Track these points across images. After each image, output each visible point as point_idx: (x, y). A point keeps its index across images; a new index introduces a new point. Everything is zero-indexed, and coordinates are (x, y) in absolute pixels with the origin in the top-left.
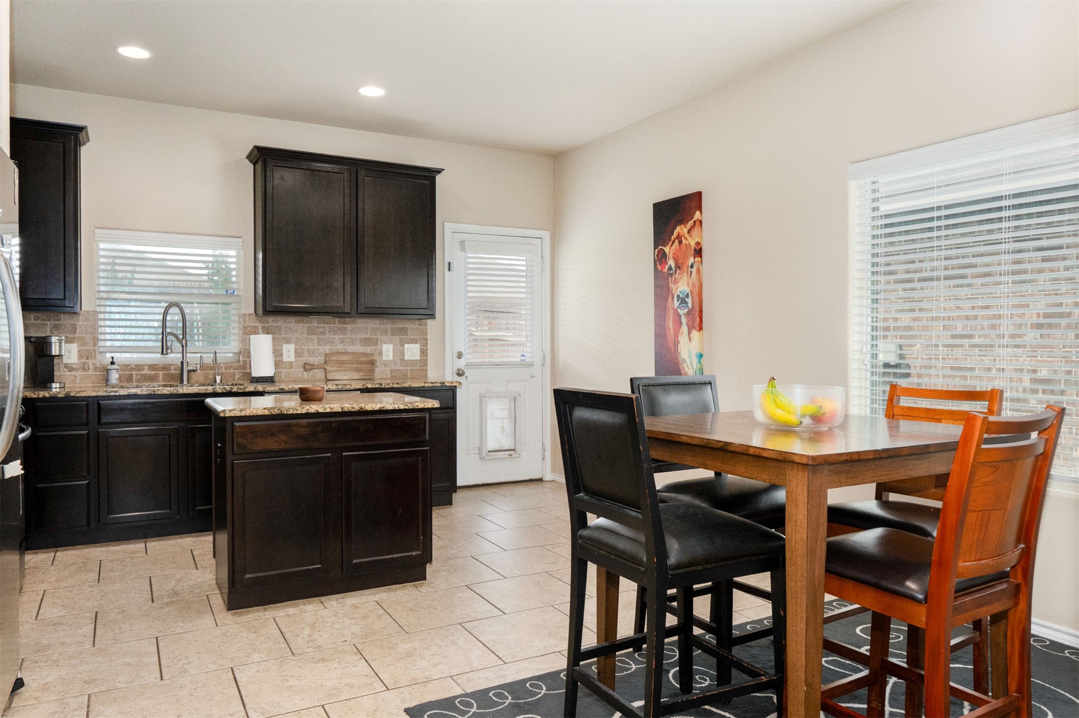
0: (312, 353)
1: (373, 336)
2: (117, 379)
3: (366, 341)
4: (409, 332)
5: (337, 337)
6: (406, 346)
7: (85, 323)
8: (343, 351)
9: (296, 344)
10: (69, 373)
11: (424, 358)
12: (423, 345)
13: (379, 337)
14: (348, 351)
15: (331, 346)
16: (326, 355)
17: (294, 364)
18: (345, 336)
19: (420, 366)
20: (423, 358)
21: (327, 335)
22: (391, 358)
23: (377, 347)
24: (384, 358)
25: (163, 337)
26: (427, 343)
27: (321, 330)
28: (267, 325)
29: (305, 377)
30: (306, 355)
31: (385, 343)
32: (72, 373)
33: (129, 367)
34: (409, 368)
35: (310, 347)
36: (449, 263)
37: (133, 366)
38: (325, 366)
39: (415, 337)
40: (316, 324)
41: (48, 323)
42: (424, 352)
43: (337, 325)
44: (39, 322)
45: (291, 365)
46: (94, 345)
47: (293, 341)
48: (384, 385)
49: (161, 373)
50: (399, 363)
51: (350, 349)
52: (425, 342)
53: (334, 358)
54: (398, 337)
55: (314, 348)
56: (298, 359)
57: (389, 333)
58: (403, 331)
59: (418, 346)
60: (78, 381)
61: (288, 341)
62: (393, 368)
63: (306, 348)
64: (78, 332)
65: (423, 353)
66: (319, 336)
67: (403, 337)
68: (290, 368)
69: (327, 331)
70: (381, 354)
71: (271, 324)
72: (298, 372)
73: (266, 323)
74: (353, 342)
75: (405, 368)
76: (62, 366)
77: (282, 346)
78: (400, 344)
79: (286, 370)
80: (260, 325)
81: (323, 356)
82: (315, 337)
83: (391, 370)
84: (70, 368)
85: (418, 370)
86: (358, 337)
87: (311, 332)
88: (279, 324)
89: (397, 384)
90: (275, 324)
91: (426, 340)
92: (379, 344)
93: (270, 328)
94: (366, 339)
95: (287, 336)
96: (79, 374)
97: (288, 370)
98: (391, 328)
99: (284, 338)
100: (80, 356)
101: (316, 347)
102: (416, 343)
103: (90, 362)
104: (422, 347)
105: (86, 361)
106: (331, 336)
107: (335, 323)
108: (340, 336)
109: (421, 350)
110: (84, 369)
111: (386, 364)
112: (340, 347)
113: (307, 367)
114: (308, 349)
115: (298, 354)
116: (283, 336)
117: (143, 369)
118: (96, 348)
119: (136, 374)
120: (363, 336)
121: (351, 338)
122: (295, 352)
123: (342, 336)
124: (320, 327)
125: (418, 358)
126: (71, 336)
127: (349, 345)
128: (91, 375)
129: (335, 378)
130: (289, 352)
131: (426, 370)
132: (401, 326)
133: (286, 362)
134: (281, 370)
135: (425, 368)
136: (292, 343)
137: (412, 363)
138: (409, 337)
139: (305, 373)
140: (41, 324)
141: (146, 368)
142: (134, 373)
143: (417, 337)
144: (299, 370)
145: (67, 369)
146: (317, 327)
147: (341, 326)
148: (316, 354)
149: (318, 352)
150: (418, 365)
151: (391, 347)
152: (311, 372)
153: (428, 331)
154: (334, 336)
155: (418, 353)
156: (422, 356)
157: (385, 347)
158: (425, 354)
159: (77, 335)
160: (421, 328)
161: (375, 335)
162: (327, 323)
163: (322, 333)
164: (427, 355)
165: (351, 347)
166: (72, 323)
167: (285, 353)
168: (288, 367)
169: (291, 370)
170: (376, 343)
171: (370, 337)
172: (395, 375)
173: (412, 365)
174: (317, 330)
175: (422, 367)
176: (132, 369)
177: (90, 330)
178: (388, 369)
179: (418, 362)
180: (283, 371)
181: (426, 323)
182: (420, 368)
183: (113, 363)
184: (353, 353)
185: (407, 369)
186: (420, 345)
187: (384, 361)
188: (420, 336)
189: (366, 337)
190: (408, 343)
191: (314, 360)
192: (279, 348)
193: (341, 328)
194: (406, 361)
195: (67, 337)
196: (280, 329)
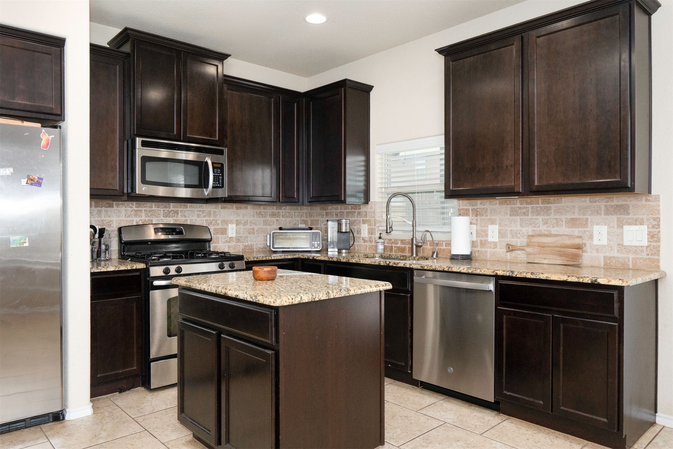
0: (514, 234)
1: (582, 217)
2: (382, 249)
3: (573, 222)
4: (630, 211)
5: (540, 218)
6: (626, 228)
7: (370, 210)
8: (546, 233)
9: (500, 225)
10: (364, 244)
11: (655, 244)
12: (653, 227)
13: (590, 218)
14: (553, 232)
15: (533, 227)
16: (529, 236)
17: (498, 244)
18: (549, 217)
19: (648, 255)
20: (652, 244)
21: (530, 216)
22: (605, 242)
23: (587, 229)
24: (596, 242)
26: (659, 225)
27: (524, 211)
28: (475, 207)
29: (508, 257)
30: (509, 235)
31: (597, 224)
32: (365, 244)
33: (391, 241)
34: (631, 256)
35: (512, 228)
38: (526, 248)
39: (641, 217)
40: (518, 205)
41: (356, 211)
42: (654, 236)
43: (540, 205)
44: (353, 210)
45: (495, 244)
46: (375, 225)
47: (497, 222)
50: (616, 249)
51: (554, 231)
52: (656, 223)
53: (535, 240)
54: (615, 217)
55: (517, 229)
56: (501, 239)
57: (603, 212)
58: (624, 209)
59: (644, 228)
60: (368, 249)
61: (493, 222)
62: (608, 254)
63: (509, 229)
64: (367, 216)
65: (652, 237)
66: (521, 217)
67: (622, 216)
68: (494, 248)
69: (530, 212)
70: (591, 237)
71: (479, 206)
72: (501, 252)
73: (475, 206)
74: (558, 223)
75: (626, 256)
76: (361, 238)
77: (487, 227)
78: (618, 226)
79: (491, 250)
80: (470, 208)
81: (526, 237)
82: (518, 218)
83: (604, 257)
85: (645, 260)
86: (564, 217)
87: (514, 213)
88: (485, 207)
89: (532, 273)
90: (482, 207)
91: (658, 220)
92: (589, 225)
93: (478, 210)
94: (572, 219)
95: (492, 217)
96: (368, 244)
97: (493, 250)
98: (606, 206)
99: (490, 219)
100: (369, 233)
101: (519, 228)
102: (641, 224)
103: (373, 236)
104: (651, 230)
105: (371, 236)
106: (535, 217)
107: (538, 203)
108: (543, 217)
109: (649, 233)
110: (370, 241)
111: (598, 249)
112: (543, 229)
113: (510, 248)
114: (511, 230)
115: (502, 234)
116: (488, 217)
118: (376, 227)
119: (394, 247)
120: (569, 217)
121: (556, 219)
122: (499, 233)
123: (546, 217)
124: (523, 208)
125: (645, 243)
126: (365, 219)
127: (553, 227)
128: (373, 245)
129: (535, 262)
130: (493, 233)
131: (658, 261)
132: (620, 203)
133: (491, 242)
134: (486, 249)
135: (656, 257)
136: (496, 224)
137: (636, 250)
138: (631, 216)
139: (508, 254)
140: (353, 212)
141: (399, 242)
142: (393, 245)
143: (644, 217)
144: (502, 250)
145: (363, 241)
146: (520, 208)
147: (545, 205)
148: (519, 236)
149: (521, 233)
150: (645, 253)
151: (604, 229)
152: (514, 254)
153: (662, 208)
154: (537, 217)
155: (646, 236)
156: (651, 242)
157: (596, 229)
158: (655, 239)
159: (367, 219)
160: (649, 205)
161: (584, 215)
162: (530, 203)
163: (524, 214)
164: (659, 239)
165: (556, 229)
166: (365, 210)
167: (490, 233)
168: (493, 247)
169: (496, 250)
170: (585, 225)
171: (578, 217)
172: (610, 263)
173: (635, 252)
174: (519, 211)
175: (652, 255)
176: (393, 243)
177: (373, 215)
178: (601, 256)
179: (645, 248)
180: (489, 250)
181: (657, 198)
182: (648, 257)
183: (380, 238)
184: (556, 235)
185: (628, 258)
186: (648, 228)
187: (595, 245)
188: (648, 215)
189: (574, 217)
190: (630, 224)
191: (517, 242)
192: (484, 228)
193: (545, 208)
194: (626, 247)
195: (363, 220)
196: (487, 210)
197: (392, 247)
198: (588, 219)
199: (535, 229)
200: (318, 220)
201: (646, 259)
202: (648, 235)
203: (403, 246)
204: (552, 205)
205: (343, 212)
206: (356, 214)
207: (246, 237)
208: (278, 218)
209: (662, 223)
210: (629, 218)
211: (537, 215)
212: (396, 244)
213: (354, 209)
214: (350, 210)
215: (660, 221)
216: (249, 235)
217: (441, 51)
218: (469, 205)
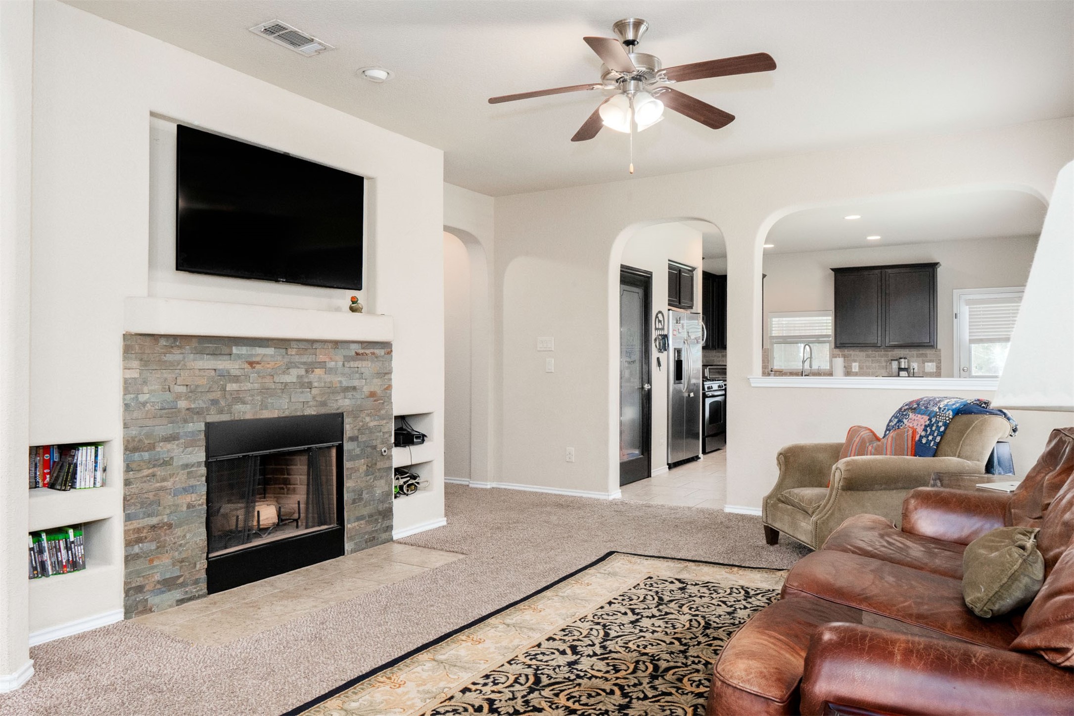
0: (868, 368)
4: (928, 356)
5: (883, 359)
6: (926, 364)
9: (859, 363)
11: (939, 371)
12: (938, 363)
13: (909, 359)
18: (888, 359)
21: (877, 358)
22: (916, 370)
30: (865, 368)
31: (913, 362)
35: (867, 364)
36: (957, 314)
39: (933, 358)
40: (871, 352)
42: (939, 368)
45: (857, 373)
47: (857, 361)
50: (921, 374)
54: (921, 359)
55: (869, 365)
56: (861, 370)
57: (917, 356)
58: (926, 355)
59: (934, 364)
61: (855, 361)
63: (865, 365)
66: (872, 359)
67: (924, 358)
71: (846, 352)
73: (844, 352)
77: (852, 364)
78: (922, 363)
80: (840, 353)
81: (875, 369)
82: (870, 359)
87: (868, 356)
88: (850, 353)
90: (848, 353)
91: (940, 360)
93: (846, 355)
95: (855, 359)
99: (853, 360)
101: (871, 364)
102: (933, 362)
106: (880, 359)
109: (936, 366)
112: (885, 364)
116: (851, 358)
122: (859, 367)
123: (886, 359)
124: (873, 354)
125: (935, 371)
130: (855, 367)
132: (923, 352)
133: (854, 372)
138: (928, 359)
147: (885, 353)
148: (871, 368)
150: (935, 375)
151: (916, 364)
153: (942, 355)
155: (935, 368)
156: (937, 370)
157: (912, 364)
160: (936, 353)
162: (877, 352)
163: (874, 357)
164: (941, 369)
167: (853, 367)
173: (930, 375)
174: (871, 355)
177: (766, 357)
179: (935, 373)
181: (940, 350)
183: (772, 371)
186: (936, 364)
188: (936, 358)
190: (928, 362)
191: (869, 371)
192: (850, 365)
194: (926, 373)
196: (851, 355)
199: (880, 365)
204: (889, 353)
209: (942, 361)
217: (832, 270)
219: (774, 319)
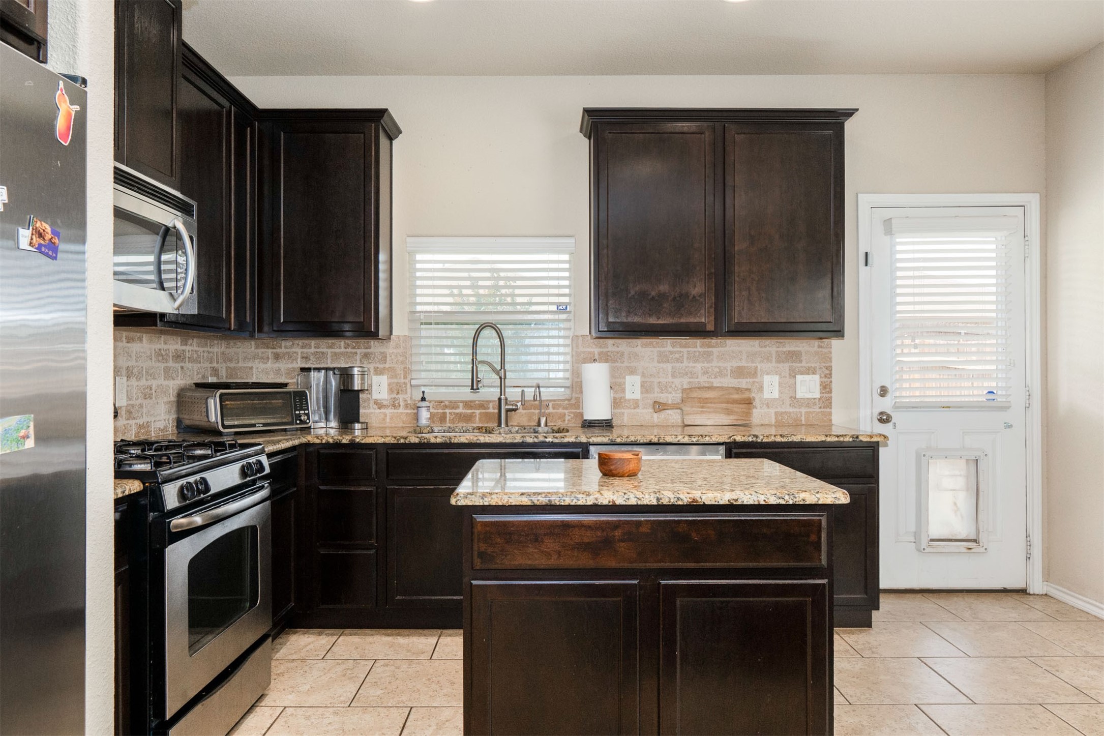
0: (663, 388)
1: (750, 364)
2: (427, 418)
3: (740, 372)
4: (802, 359)
5: (698, 365)
6: (799, 378)
7: (395, 351)
8: (707, 385)
9: (643, 375)
10: (378, 411)
11: (827, 395)
12: (825, 376)
13: (759, 366)
14: (715, 385)
15: (690, 378)
16: (684, 390)
17: (640, 403)
18: (711, 364)
19: (820, 408)
20: (825, 395)
21: (685, 363)
22: (776, 395)
23: (755, 380)
24: (766, 395)
25: (473, 368)
26: (831, 374)
27: (677, 356)
28: (605, 350)
29: (656, 420)
30: (657, 389)
31: (768, 374)
32: (382, 410)
33: (442, 404)
34: (803, 410)
35: (661, 380)
36: (867, 253)
37: (447, 403)
38: (681, 406)
39: (813, 365)
40: (670, 348)
41: (359, 351)
42: (826, 387)
43: (699, 348)
44: (349, 350)
45: (636, 404)
46: (405, 377)
47: (639, 372)
48: (761, 437)
49: (478, 412)
50: (788, 402)
51: (717, 383)
52: (828, 372)
53: (694, 395)
54: (786, 366)
55: (667, 380)
56: (645, 395)
57: (774, 360)
58: (795, 356)
59: (817, 378)
60: (388, 420)
61: (632, 372)
62: (779, 410)
63: (656, 380)
64: (388, 362)
65: (825, 388)
66: (674, 365)
67: (794, 364)
68: (634, 408)
69: (685, 358)
70: (761, 389)
71: (610, 348)
72: (646, 414)
73: (604, 348)
74: (721, 372)
75: (798, 410)
76: (372, 402)
77: (623, 378)
78: (790, 375)
79: (629, 411)
80: (596, 351)
81: (680, 391)
82: (669, 366)
83: (775, 412)
84: (380, 405)
85: (818, 414)
86: (728, 365)
87: (663, 358)
88: (621, 349)
90: (615, 349)
91: (829, 368)
92: (759, 374)
93: (609, 354)
94: (739, 367)
95: (632, 365)
96: (389, 411)
97: (633, 411)
98: (777, 352)
99: (628, 367)
100: (391, 390)
101: (670, 379)
102: (814, 373)
103: (401, 397)
104: (824, 379)
105: (397, 397)
106: (691, 364)
107: (696, 347)
108: (702, 365)
109: (822, 383)
110: (394, 406)
111: (768, 404)
112: (703, 380)
113: (659, 407)
114: (659, 383)
115: (646, 388)
116: (626, 364)
117: (458, 407)
118: (407, 381)
119: (450, 413)
120: (735, 364)
121: (719, 367)
122: (642, 386)
123: (706, 365)
124: (675, 353)
125: (818, 395)
126: (381, 366)
127: (716, 377)
128: (402, 413)
129: (696, 424)
130: (633, 387)
131: (830, 414)
132: (792, 349)
133: (629, 400)
134: (621, 411)
135: (828, 410)
136: (637, 375)
137: (809, 402)
138: (804, 364)
139: (655, 415)
140: (351, 353)
141: (461, 405)
142: (448, 411)
143: (816, 365)
144: (645, 411)
145: (376, 407)
146: (671, 352)
147: (705, 349)
148: (670, 390)
149: (673, 386)
150: (818, 406)
151: (776, 379)
152: (663, 415)
154: (694, 365)
155: (818, 388)
156: (823, 393)
157: (767, 379)
158: (828, 390)
159: (387, 366)
160: (822, 351)
161: (752, 363)
162: (685, 346)
163: (677, 360)
164: (831, 390)
165: (719, 379)
166: (382, 351)
167: (628, 387)
168: (632, 407)
169: (637, 410)
170: (753, 374)
171: (746, 365)
172: (782, 419)
173: (808, 406)
174: (671, 356)
175: (824, 408)
176: (446, 407)
177: (401, 359)
178: (772, 411)
179: (817, 401)
180: (626, 411)
181: (829, 344)
182: (820, 410)
183: (423, 399)
184: (721, 388)
185: (801, 413)
186: (821, 377)
187: (765, 399)
188: (820, 363)
189: (740, 364)
190: (802, 374)
191: (667, 398)
192: (619, 380)
193: (705, 352)
194: (798, 400)
195: (376, 369)
196: (622, 354)
197: (445, 414)
198: (757, 367)
199: (691, 380)
200: (251, 368)
201: (819, 412)
202: (820, 385)
203: (470, 411)
204: (714, 350)
205: (323, 353)
206: (358, 357)
207: (141, 406)
208: (183, 364)
209: (833, 372)
210: (801, 367)
211: (695, 362)
212: (453, 408)
213: (354, 348)
214: (343, 350)
215: (831, 370)
216: (145, 402)
218: (594, 346)
219: (419, 257)
